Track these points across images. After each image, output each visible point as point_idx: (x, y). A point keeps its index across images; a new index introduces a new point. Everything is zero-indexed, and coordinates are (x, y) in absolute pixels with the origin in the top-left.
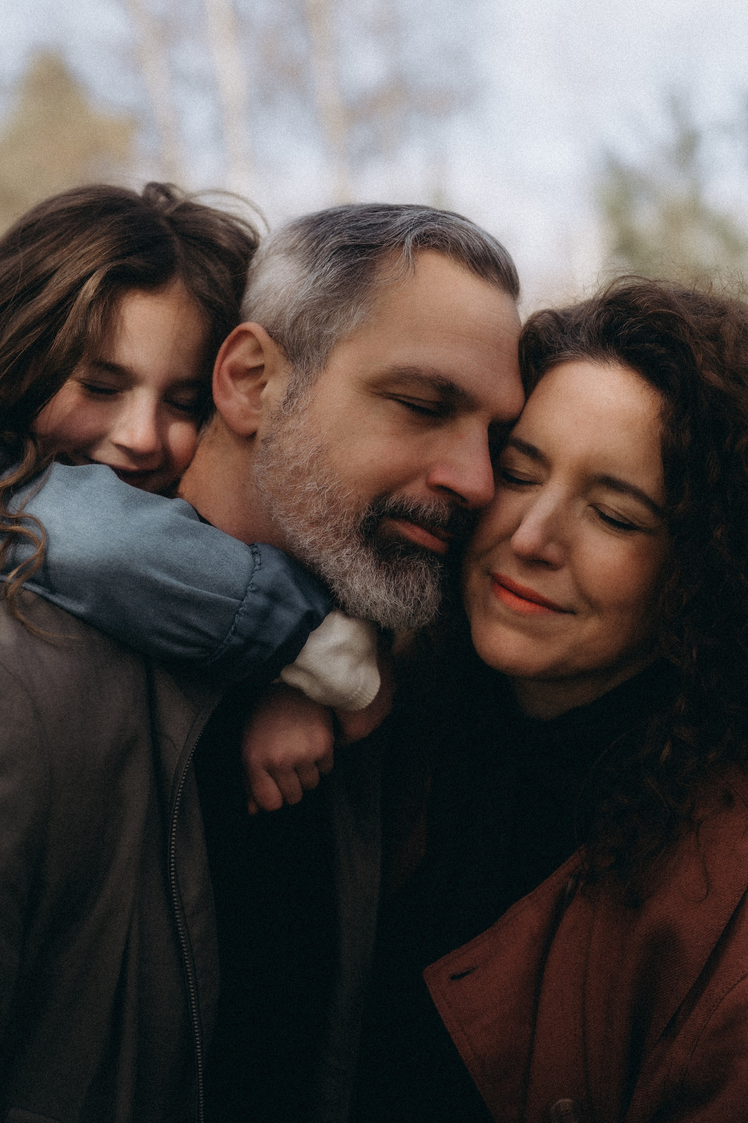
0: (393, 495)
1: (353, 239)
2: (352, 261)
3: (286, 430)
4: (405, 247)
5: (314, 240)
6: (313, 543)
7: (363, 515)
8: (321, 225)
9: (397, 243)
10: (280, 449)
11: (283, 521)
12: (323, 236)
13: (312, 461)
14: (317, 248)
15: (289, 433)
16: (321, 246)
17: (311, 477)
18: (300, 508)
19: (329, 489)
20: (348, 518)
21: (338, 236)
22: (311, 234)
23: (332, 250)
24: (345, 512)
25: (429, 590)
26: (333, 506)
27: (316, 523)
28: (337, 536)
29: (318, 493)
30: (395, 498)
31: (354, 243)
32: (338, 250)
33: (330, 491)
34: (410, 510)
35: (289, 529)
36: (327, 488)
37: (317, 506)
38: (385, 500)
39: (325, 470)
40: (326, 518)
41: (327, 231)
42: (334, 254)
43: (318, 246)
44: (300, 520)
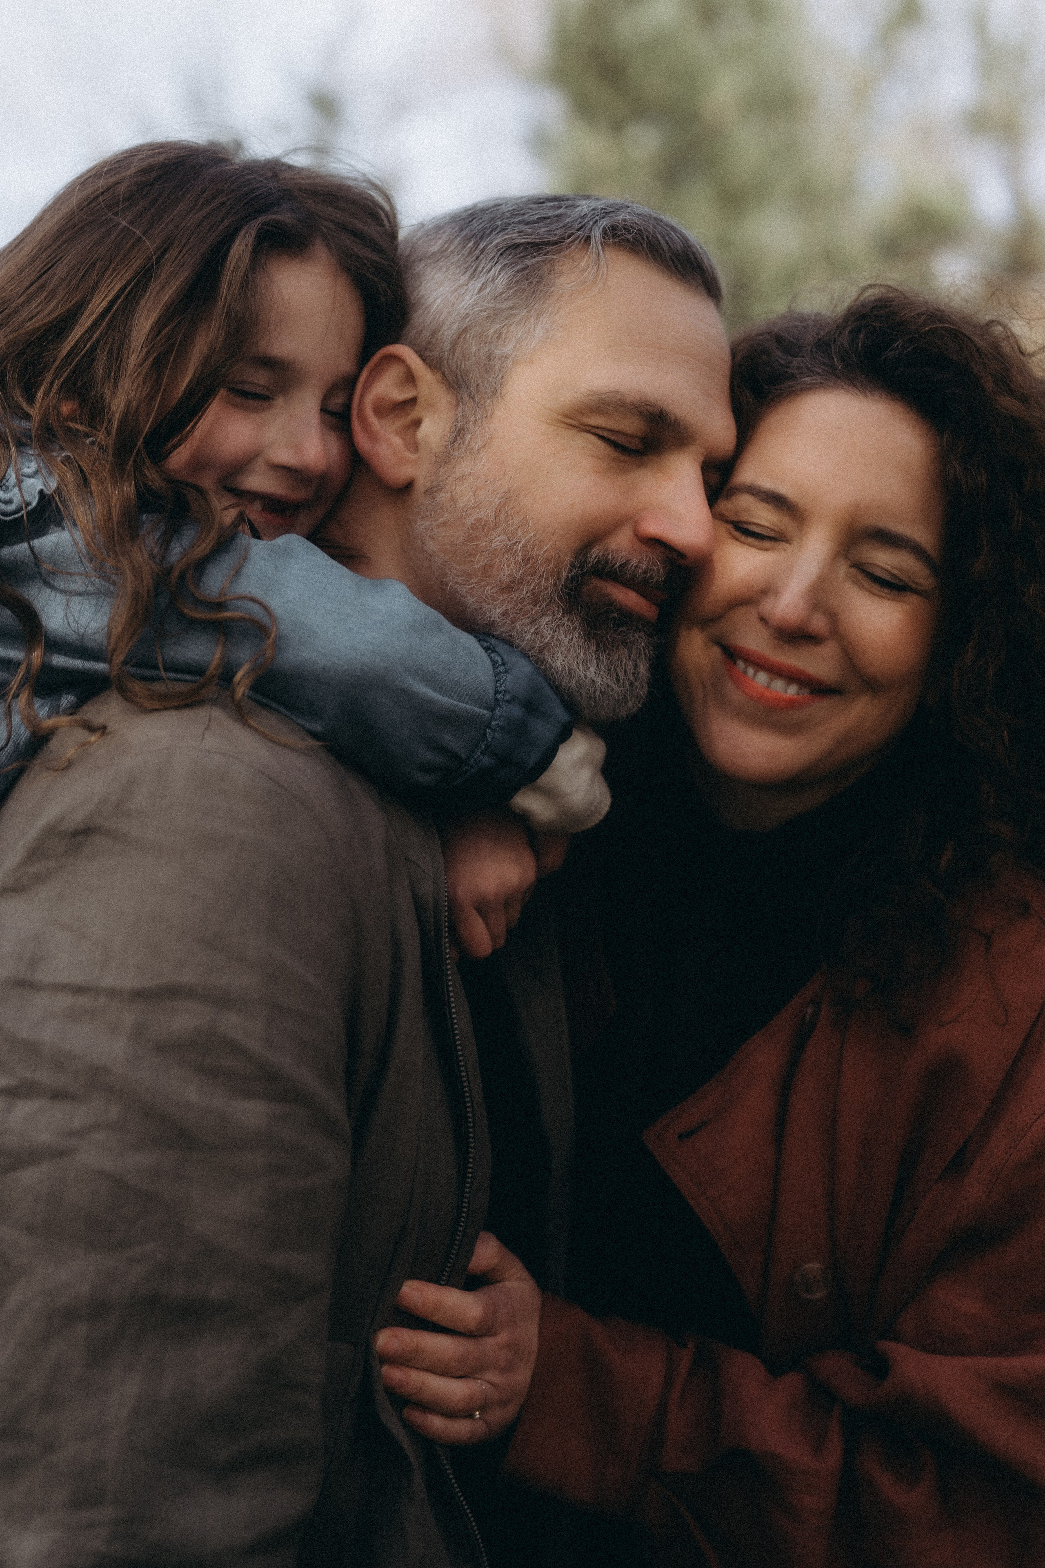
0: (594, 547)
1: (525, 235)
2: (528, 262)
3: (458, 474)
4: (593, 241)
5: (469, 239)
6: (505, 614)
7: (564, 574)
8: (474, 221)
9: (582, 238)
10: (453, 499)
11: (463, 590)
12: (481, 234)
13: (498, 512)
14: (476, 249)
15: (463, 478)
16: (481, 246)
17: (498, 530)
18: (486, 570)
19: (521, 544)
20: (547, 579)
21: (504, 233)
22: (464, 233)
23: (499, 250)
24: (544, 572)
25: (643, 669)
26: (529, 565)
27: (508, 588)
28: (535, 602)
29: (508, 551)
30: (595, 552)
31: (526, 240)
32: (507, 249)
33: (523, 547)
34: (617, 565)
35: (470, 600)
36: (520, 542)
37: (509, 566)
38: (587, 553)
39: (517, 520)
40: (522, 579)
41: (485, 228)
42: (501, 254)
43: (477, 247)
44: (485, 586)
